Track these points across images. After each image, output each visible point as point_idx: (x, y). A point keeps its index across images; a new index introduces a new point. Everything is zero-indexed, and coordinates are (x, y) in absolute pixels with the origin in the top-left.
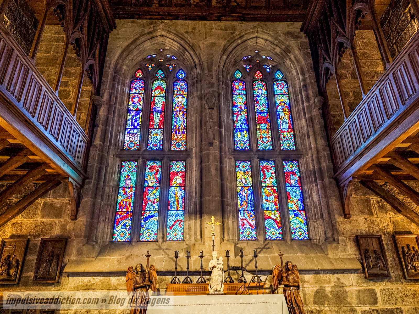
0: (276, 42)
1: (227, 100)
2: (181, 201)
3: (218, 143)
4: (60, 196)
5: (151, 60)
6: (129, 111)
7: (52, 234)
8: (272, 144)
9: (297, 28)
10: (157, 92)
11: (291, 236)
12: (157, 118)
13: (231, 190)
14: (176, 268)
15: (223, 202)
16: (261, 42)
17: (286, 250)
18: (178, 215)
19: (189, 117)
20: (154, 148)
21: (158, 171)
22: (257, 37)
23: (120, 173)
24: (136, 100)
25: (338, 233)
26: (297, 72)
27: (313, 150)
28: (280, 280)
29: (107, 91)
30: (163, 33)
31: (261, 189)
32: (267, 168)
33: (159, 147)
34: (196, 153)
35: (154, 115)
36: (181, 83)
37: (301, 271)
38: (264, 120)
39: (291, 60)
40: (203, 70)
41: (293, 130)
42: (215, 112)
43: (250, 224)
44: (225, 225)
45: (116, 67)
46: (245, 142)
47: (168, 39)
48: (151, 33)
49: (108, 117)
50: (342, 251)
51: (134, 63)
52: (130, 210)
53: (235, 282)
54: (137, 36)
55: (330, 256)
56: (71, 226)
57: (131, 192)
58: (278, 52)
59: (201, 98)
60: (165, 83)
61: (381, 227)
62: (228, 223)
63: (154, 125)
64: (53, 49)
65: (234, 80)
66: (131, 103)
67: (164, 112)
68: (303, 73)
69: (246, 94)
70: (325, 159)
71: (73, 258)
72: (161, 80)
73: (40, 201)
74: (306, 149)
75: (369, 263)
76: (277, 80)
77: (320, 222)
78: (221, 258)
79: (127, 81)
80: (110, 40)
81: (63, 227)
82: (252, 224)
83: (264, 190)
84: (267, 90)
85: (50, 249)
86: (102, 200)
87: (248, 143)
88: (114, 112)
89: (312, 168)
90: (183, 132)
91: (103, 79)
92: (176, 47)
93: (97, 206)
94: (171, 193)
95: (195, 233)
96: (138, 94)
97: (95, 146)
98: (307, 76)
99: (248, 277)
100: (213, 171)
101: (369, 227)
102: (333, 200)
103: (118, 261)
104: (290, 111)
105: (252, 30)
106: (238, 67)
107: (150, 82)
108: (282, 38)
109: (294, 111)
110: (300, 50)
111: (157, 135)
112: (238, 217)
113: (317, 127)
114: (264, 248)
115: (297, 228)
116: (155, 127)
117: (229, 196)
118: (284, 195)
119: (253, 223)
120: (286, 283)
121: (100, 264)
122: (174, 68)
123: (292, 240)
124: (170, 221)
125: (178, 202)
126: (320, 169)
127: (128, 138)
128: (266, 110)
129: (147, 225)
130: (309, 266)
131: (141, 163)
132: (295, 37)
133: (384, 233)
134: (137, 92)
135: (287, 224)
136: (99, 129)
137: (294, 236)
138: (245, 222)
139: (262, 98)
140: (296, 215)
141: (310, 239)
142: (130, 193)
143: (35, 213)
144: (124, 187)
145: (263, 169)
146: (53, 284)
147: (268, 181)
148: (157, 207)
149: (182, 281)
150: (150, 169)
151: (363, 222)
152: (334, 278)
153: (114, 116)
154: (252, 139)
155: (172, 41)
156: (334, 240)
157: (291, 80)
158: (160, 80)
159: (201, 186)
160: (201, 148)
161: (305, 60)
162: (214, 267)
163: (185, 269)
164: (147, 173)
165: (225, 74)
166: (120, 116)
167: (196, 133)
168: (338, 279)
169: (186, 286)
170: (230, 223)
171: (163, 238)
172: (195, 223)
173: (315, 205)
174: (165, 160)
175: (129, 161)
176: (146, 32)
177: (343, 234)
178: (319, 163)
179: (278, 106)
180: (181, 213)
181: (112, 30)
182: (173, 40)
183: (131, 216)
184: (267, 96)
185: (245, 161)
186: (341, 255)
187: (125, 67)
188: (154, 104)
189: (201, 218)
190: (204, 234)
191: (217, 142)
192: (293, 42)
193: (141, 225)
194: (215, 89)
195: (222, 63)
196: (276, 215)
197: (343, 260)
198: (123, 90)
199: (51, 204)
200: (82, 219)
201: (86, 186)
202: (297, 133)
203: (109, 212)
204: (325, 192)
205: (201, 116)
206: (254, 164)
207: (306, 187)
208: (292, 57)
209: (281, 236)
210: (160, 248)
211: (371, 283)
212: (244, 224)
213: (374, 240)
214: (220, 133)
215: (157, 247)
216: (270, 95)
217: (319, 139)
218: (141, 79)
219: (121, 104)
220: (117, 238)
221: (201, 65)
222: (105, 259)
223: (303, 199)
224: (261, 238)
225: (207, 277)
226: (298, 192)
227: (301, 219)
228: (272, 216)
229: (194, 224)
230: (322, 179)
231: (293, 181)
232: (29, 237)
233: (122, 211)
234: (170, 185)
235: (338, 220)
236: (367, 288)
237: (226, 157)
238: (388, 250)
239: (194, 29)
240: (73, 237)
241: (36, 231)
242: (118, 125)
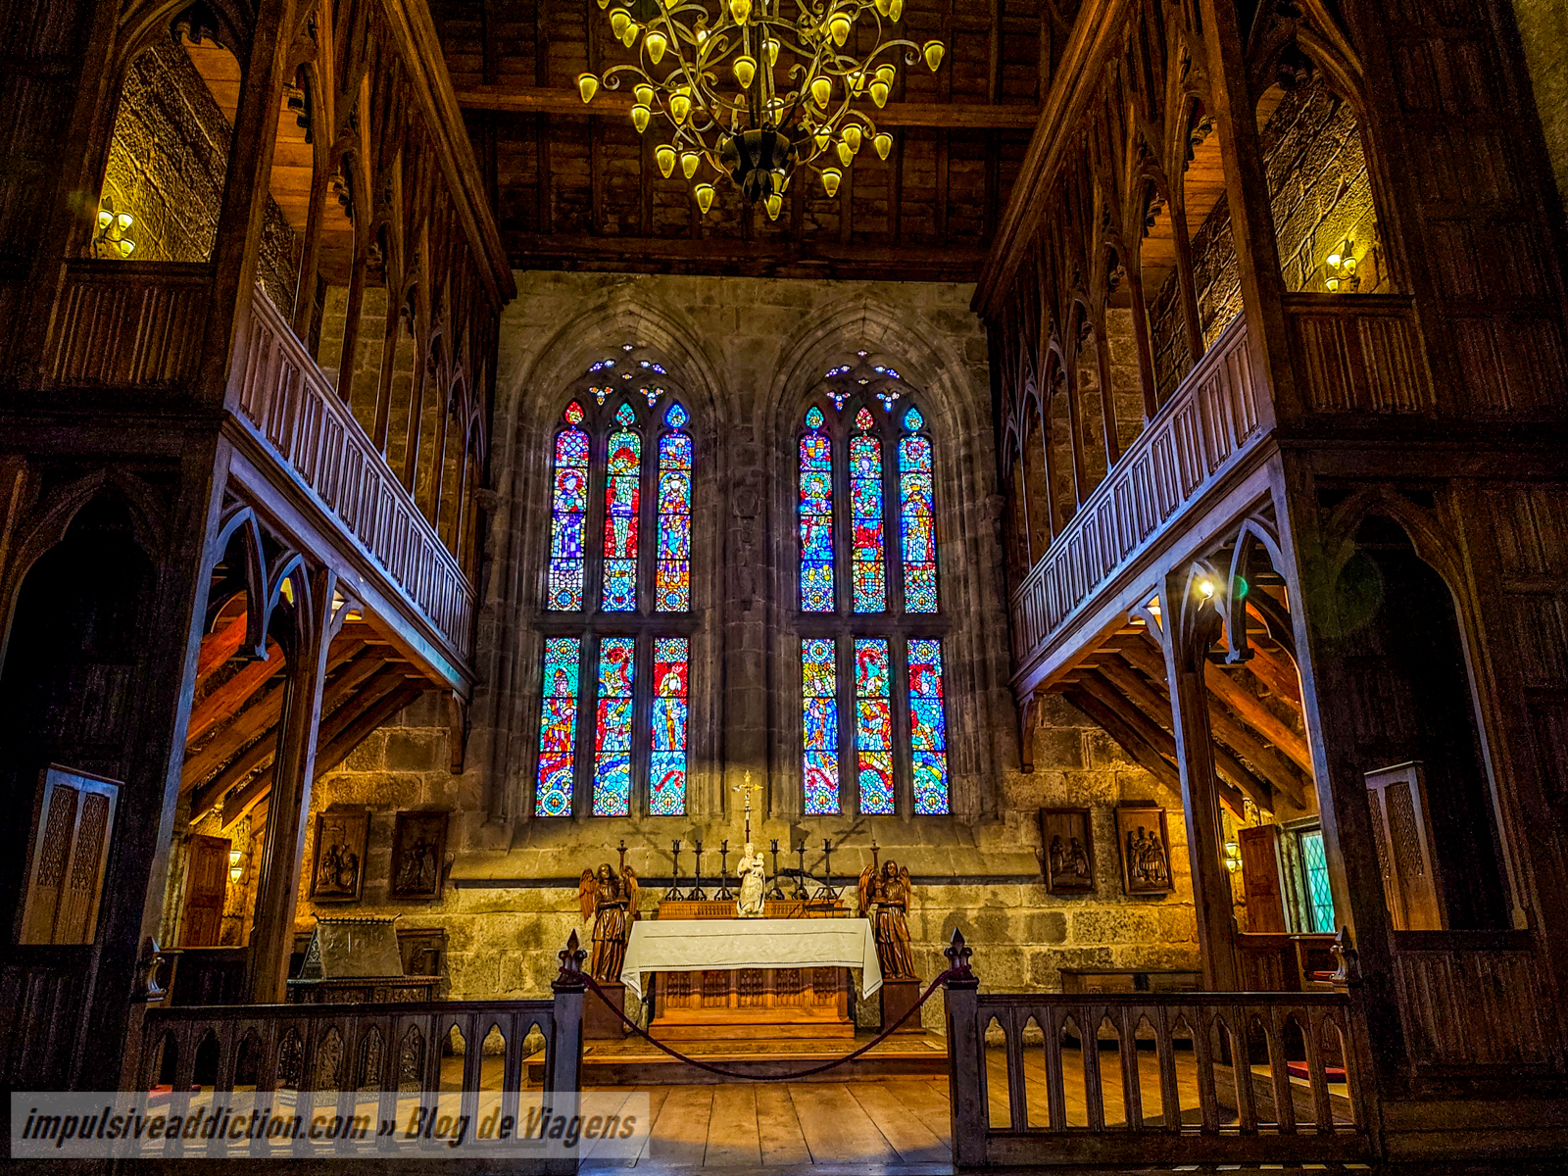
0: (910, 335)
1: (787, 489)
2: (679, 730)
3: (762, 601)
4: (424, 723)
5: (603, 378)
6: (554, 513)
7: (416, 802)
8: (886, 599)
9: (963, 301)
10: (620, 464)
11: (913, 807)
12: (622, 530)
13: (790, 706)
14: (675, 873)
15: (770, 736)
16: (874, 331)
17: (897, 836)
18: (672, 761)
19: (697, 530)
20: (617, 606)
21: (627, 661)
22: (864, 319)
23: (543, 664)
24: (570, 484)
25: (1006, 805)
26: (954, 419)
27: (974, 618)
28: (871, 894)
29: (505, 471)
30: (632, 307)
31: (854, 704)
32: (871, 656)
33: (628, 605)
34: (713, 620)
35: (613, 523)
36: (677, 441)
37: (917, 879)
38: (870, 538)
39: (942, 387)
40: (730, 415)
41: (936, 563)
42: (757, 527)
43: (827, 780)
44: (774, 784)
45: (521, 404)
46: (826, 593)
47: (642, 322)
48: (603, 307)
49: (511, 536)
50: (1007, 840)
51: (563, 384)
52: (569, 749)
53: (788, 897)
54: (568, 319)
55: (983, 849)
56: (451, 785)
57: (569, 710)
58: (913, 361)
59: (724, 489)
60: (637, 441)
61: (1094, 791)
62: (780, 780)
63: (614, 549)
64: (367, 355)
65: (804, 432)
66: (557, 493)
67: (638, 515)
68: (967, 425)
69: (832, 473)
70: (994, 641)
71: (464, 851)
72: (629, 431)
73: (383, 733)
74: (959, 613)
75: (1056, 863)
76: (908, 434)
77: (973, 778)
78: (760, 855)
79: (548, 437)
80: (502, 329)
81: (436, 787)
82: (831, 780)
83: (860, 707)
84: (882, 462)
85: (416, 833)
86: (510, 730)
87: (830, 595)
88: (524, 520)
89: (967, 658)
90: (681, 567)
91: (495, 440)
92: (664, 342)
93: (502, 744)
94: (656, 711)
95: (711, 801)
96: (573, 468)
97: (489, 608)
98: (975, 433)
99: (813, 889)
100: (750, 669)
101: (1070, 791)
102: (1003, 734)
103: (554, 857)
104: (933, 516)
105: (850, 305)
106: (815, 399)
107: (602, 437)
108: (923, 328)
109: (942, 516)
110: (965, 364)
111: (623, 574)
112: (802, 764)
113: (986, 564)
114: (853, 831)
115: (926, 791)
116: (618, 554)
117: (783, 721)
118: (902, 718)
119: (834, 778)
120: (882, 900)
121: (519, 863)
122: (659, 398)
123: (914, 815)
124: (657, 773)
125: (673, 731)
126: (983, 662)
127: (555, 582)
128: (878, 513)
129: (607, 783)
130: (939, 869)
131: (589, 643)
132: (957, 327)
133: (1099, 805)
134: (573, 463)
135: (906, 782)
136: (495, 567)
137: (918, 808)
138: (817, 776)
139: (868, 483)
140: (926, 763)
141: (951, 814)
142: (568, 712)
143: (374, 757)
144: (554, 699)
145: (861, 658)
146: (428, 901)
147: (872, 685)
148: (627, 744)
149: (686, 896)
150: (609, 656)
151: (1058, 781)
152: (985, 892)
153: (523, 530)
154: (843, 587)
155: (653, 328)
156: (996, 817)
157: (941, 437)
158: (625, 430)
159: (724, 697)
160: (724, 612)
161: (974, 391)
162: (748, 871)
163: (692, 874)
164: (602, 665)
165: (782, 421)
166: (536, 529)
167: (714, 574)
168: (994, 894)
169: (695, 906)
170: (785, 778)
171: (641, 809)
172: (711, 779)
173: (966, 741)
174: (643, 636)
175: (562, 636)
176: (591, 305)
177: (1015, 805)
178: (983, 649)
179: (906, 503)
180: (678, 755)
181: (508, 303)
182: (657, 325)
183: (573, 762)
184: (881, 478)
185: (822, 638)
186: (1005, 847)
187: (540, 401)
188: (614, 495)
189: (723, 769)
190: (729, 801)
191: (759, 601)
192: (951, 339)
193: (594, 783)
194: (758, 467)
195: (777, 394)
196: (883, 762)
197: (1005, 858)
198: (539, 460)
199: (406, 740)
200: (474, 773)
201: (477, 701)
202: (944, 572)
203: (525, 753)
204: (989, 716)
205: (724, 533)
206: (843, 647)
207: (952, 700)
208: (945, 377)
209: (891, 806)
210: (638, 831)
211: (1058, 903)
212: (813, 781)
213: (1075, 818)
214: (768, 576)
215: (630, 829)
216: (890, 475)
217: (987, 593)
218: (579, 428)
219: (538, 498)
220: (545, 810)
221: (726, 402)
222: (529, 853)
223: (945, 728)
224: (849, 812)
225: (735, 889)
226: (936, 709)
227: (937, 770)
228: (875, 763)
229: (708, 780)
230: (986, 686)
231: (927, 685)
232: (368, 809)
233: (551, 752)
234: (654, 694)
235: (1008, 776)
236: (1048, 911)
237: (779, 632)
238: (1101, 838)
239: (709, 299)
240: (459, 810)
241: (383, 797)
242: (533, 550)
